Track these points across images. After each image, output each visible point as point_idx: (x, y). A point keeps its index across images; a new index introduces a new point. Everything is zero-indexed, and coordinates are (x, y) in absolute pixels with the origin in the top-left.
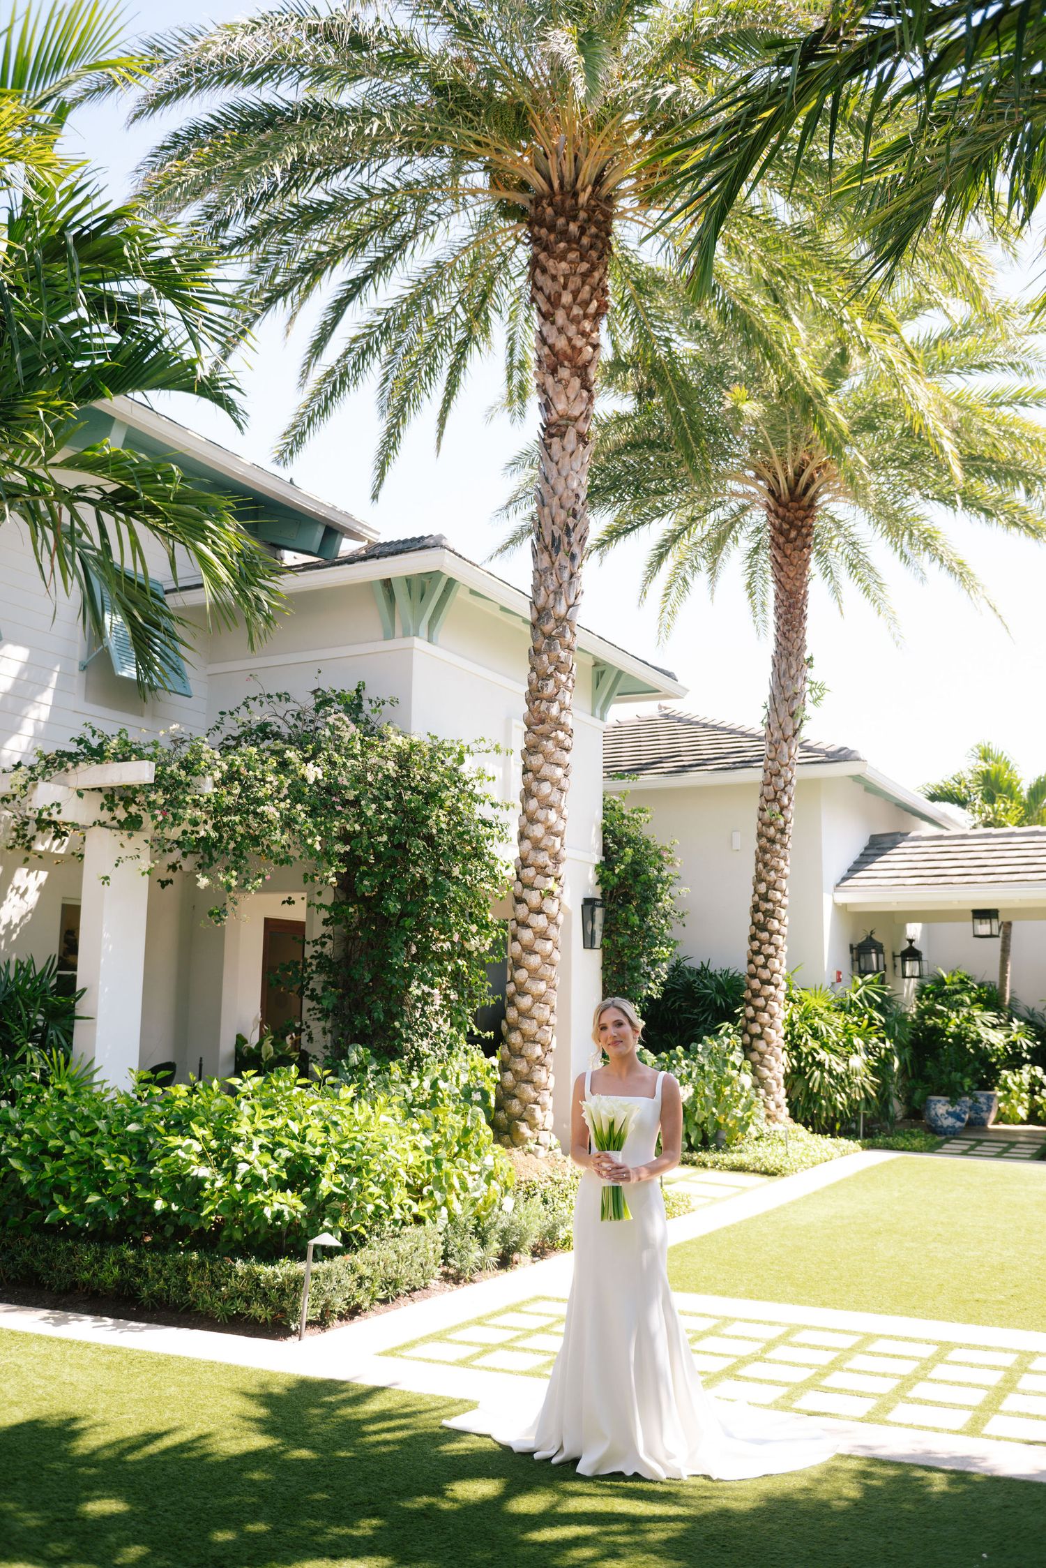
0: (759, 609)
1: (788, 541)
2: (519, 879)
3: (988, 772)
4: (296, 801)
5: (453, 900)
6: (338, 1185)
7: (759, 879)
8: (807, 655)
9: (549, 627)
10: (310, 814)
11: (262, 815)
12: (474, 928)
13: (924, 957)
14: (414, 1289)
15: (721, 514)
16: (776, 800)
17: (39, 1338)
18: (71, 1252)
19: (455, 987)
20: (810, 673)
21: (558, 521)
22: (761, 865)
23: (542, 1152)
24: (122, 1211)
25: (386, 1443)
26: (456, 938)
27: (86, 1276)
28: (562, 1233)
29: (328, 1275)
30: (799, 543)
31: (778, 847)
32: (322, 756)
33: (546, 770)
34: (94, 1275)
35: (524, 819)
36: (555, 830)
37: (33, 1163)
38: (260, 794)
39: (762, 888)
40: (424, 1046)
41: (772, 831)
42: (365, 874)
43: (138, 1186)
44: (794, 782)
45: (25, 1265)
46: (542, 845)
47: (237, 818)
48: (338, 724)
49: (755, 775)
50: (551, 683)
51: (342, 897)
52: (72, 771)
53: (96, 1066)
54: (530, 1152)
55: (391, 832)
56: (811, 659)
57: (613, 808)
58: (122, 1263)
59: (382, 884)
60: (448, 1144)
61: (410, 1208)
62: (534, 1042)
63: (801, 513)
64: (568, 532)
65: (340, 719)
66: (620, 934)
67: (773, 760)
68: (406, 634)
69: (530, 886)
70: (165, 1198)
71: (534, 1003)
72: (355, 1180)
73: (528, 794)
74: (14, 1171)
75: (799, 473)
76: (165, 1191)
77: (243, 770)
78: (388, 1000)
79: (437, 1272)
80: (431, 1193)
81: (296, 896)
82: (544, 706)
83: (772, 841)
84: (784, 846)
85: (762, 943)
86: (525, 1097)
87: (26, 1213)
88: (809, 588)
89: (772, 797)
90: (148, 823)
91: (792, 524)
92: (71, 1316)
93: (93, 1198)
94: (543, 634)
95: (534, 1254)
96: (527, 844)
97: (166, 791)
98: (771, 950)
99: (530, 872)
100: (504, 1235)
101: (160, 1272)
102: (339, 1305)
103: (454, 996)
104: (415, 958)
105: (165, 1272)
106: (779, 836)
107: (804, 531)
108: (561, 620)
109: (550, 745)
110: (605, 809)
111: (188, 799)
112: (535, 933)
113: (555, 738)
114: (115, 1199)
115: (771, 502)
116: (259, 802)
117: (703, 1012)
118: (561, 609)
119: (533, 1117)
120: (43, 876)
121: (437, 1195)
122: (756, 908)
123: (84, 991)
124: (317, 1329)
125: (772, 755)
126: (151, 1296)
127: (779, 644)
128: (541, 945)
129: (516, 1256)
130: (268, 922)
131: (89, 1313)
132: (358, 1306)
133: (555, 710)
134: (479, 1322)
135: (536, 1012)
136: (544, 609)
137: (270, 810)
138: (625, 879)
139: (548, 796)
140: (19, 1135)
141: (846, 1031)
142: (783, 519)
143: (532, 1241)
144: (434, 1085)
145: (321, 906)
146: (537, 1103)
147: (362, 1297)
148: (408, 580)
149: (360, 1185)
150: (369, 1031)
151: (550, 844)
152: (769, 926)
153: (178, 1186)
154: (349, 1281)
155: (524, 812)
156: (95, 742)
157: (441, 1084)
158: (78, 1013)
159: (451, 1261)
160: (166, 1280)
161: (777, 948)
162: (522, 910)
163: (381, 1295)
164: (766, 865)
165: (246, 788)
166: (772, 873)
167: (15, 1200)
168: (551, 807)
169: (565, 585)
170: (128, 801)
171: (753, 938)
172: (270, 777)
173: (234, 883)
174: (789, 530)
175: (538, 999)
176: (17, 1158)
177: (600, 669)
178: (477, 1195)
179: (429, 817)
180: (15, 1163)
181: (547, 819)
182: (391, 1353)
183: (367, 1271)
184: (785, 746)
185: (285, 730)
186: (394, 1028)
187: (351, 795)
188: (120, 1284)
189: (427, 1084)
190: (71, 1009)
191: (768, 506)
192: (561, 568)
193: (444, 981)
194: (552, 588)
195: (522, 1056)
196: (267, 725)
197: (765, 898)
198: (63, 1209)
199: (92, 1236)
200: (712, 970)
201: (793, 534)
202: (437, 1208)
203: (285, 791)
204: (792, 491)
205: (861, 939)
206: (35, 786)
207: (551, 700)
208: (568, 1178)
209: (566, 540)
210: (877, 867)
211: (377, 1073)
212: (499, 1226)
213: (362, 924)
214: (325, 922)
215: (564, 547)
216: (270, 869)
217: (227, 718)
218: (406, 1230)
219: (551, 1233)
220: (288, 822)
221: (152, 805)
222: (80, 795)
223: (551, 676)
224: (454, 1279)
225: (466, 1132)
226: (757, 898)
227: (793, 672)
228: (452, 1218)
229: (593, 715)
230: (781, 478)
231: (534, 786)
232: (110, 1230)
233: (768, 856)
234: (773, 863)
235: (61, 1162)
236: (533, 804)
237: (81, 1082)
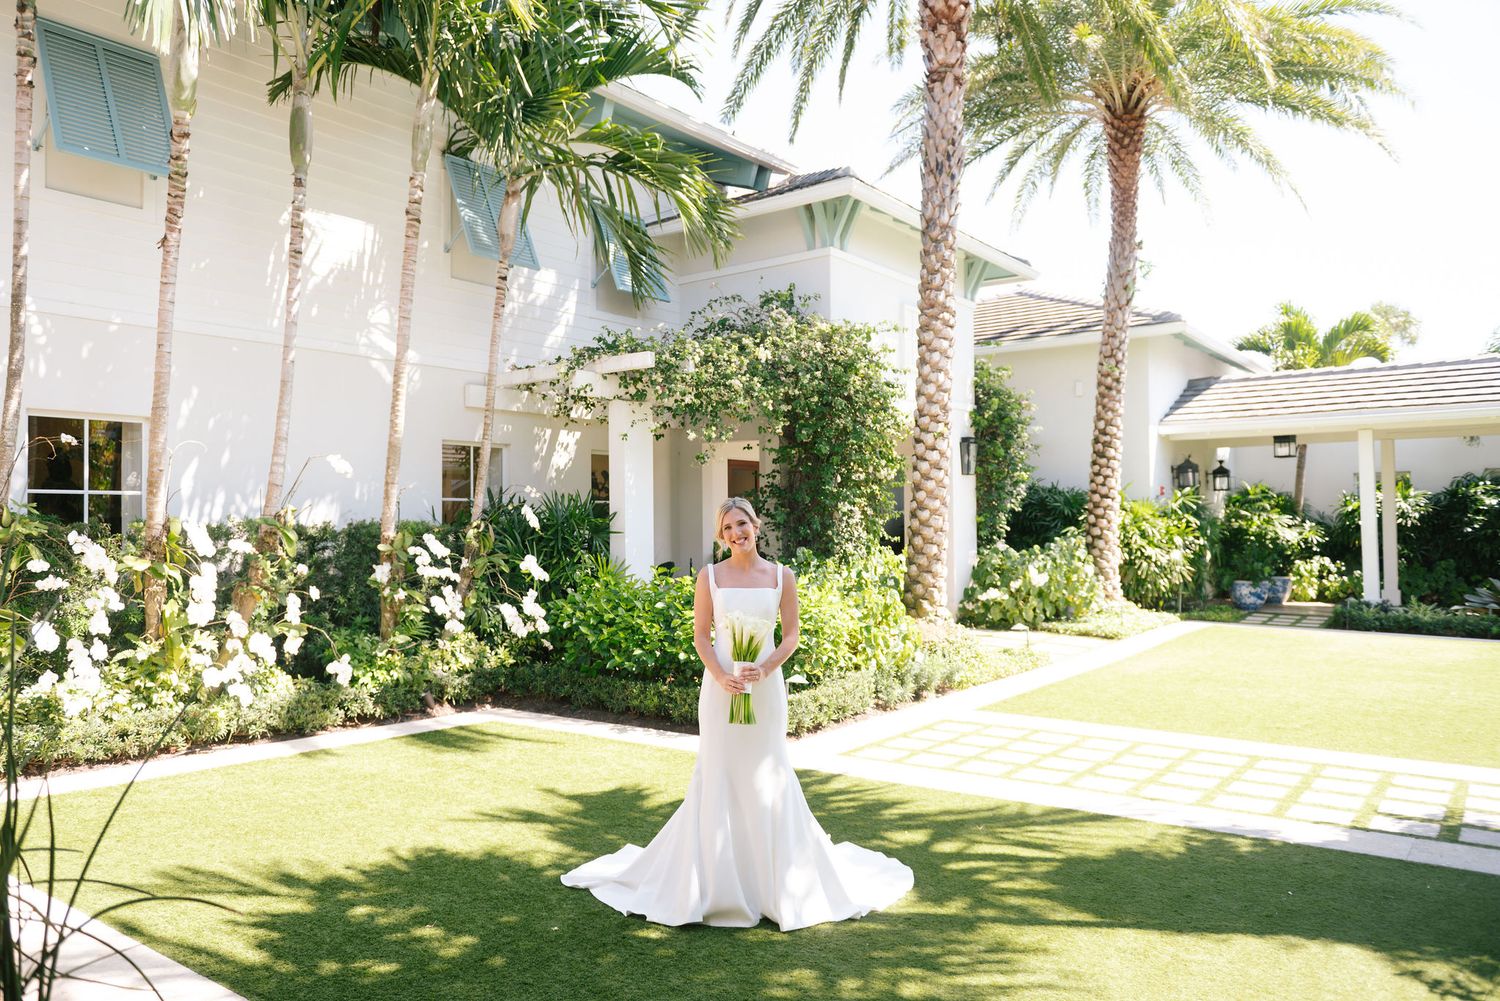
0: (1093, 204)
1: (1122, 147)
2: (917, 425)
3: (1290, 324)
4: (753, 375)
5: (868, 443)
6: (803, 643)
7: (1099, 418)
8: (1137, 240)
9: (936, 233)
10: (764, 383)
11: (730, 386)
12: (883, 462)
13: (1232, 474)
14: (856, 714)
15: (1065, 128)
16: (1112, 356)
17: (612, 741)
18: (624, 687)
19: (870, 506)
20: (1138, 253)
21: (941, 149)
22: (1100, 407)
23: (940, 622)
24: (656, 661)
26: (871, 470)
27: (636, 703)
28: (957, 678)
29: (799, 702)
30: (1131, 148)
31: (1114, 392)
32: (768, 341)
33: (936, 343)
34: (641, 702)
35: (920, 380)
36: (944, 387)
37: (596, 629)
38: (728, 372)
39: (1102, 425)
40: (849, 547)
41: (1109, 381)
42: (804, 426)
43: (666, 644)
44: (1127, 341)
45: (594, 696)
46: (934, 400)
47: (713, 389)
48: (780, 316)
49: (1095, 337)
50: (938, 276)
51: (786, 443)
52: (597, 361)
53: (626, 564)
54: (930, 621)
55: (821, 394)
56: (1141, 243)
57: (982, 369)
58: (660, 694)
59: (816, 432)
60: (874, 616)
61: (850, 659)
63: (1133, 123)
64: (949, 157)
65: (781, 313)
66: (989, 463)
67: (1110, 325)
68: (824, 245)
69: (925, 430)
70: (686, 652)
72: (815, 639)
73: (922, 362)
74: (582, 634)
75: (1131, 90)
76: (685, 646)
77: (715, 355)
78: (822, 515)
79: (872, 702)
80: (865, 649)
81: (753, 443)
82: (933, 295)
83: (1109, 388)
84: (1119, 392)
85: (1101, 467)
86: (926, 583)
87: (592, 663)
88: (1140, 185)
89: (1109, 354)
90: (651, 395)
91: (1125, 133)
92: (628, 728)
93: (638, 652)
94: (931, 239)
95: (937, 692)
96: (923, 399)
97: (662, 372)
98: (1108, 472)
99: (926, 420)
100: (917, 678)
101: (685, 700)
102: (808, 723)
103: (870, 511)
104: (841, 485)
105: (689, 701)
106: (1115, 384)
107: (1136, 138)
108: (946, 228)
109: (938, 324)
110: (976, 369)
111: (678, 377)
112: (930, 465)
113: (943, 319)
114: (651, 652)
115: (1108, 115)
116: (727, 377)
117: (1054, 520)
118: (945, 219)
119: (932, 596)
120: (578, 434)
121: (869, 650)
122: (1096, 441)
123: (615, 514)
124: (793, 738)
125: (1109, 321)
126: (680, 715)
127: (1115, 232)
128: (934, 473)
129: (925, 693)
130: (731, 463)
131: (640, 726)
132: (820, 724)
133: (941, 297)
134: (905, 735)
135: (932, 522)
136: (931, 219)
137: (736, 383)
138: (993, 421)
139: (938, 362)
140: (583, 611)
141: (1167, 532)
142: (1118, 129)
143: (936, 683)
144: (859, 575)
145: (772, 450)
146: (935, 587)
147: (822, 718)
148: (824, 204)
149: (818, 642)
150: (810, 538)
151: (940, 398)
152: (1107, 454)
154: (813, 707)
155: (920, 375)
156: (610, 340)
157: (864, 574)
158: (612, 529)
159: (880, 695)
161: (1113, 470)
162: (920, 448)
163: (834, 717)
164: (1104, 407)
165: (717, 367)
166: (1110, 413)
167: (584, 654)
168: (940, 371)
169: (947, 200)
170: (636, 381)
171: (1094, 463)
172: (734, 358)
173: (714, 435)
174: (1123, 138)
175: (934, 512)
176: (584, 625)
177: (971, 261)
178: (896, 650)
179: (848, 382)
180: (583, 629)
181: (937, 379)
182: (847, 754)
183: (825, 701)
184: (1119, 313)
185: (739, 323)
186: (828, 536)
187: (790, 368)
188: (659, 708)
189: (854, 574)
190: (607, 527)
191: (1105, 120)
192: (944, 186)
193: (863, 501)
194: (937, 202)
195: (923, 554)
196: (726, 320)
197: (1104, 432)
198: (618, 659)
199: (636, 677)
200: (1060, 488)
201: (1127, 141)
202: (868, 659)
203: (745, 368)
204: (1125, 105)
205: (1180, 461)
206: (574, 373)
207: (939, 289)
208: (959, 639)
209: (947, 163)
210: (1194, 405)
211: (818, 567)
212: (913, 673)
213: (800, 461)
214: (774, 461)
215: (946, 169)
216: (737, 426)
217: (697, 316)
218: (848, 673)
219: (949, 678)
220: (748, 391)
221: (653, 383)
222: (605, 378)
223: (938, 271)
224: (883, 707)
225: (887, 607)
226: (1097, 433)
227: (1126, 253)
228: (879, 667)
229: (966, 297)
230: (1117, 96)
231: (927, 356)
232: (649, 673)
233: (1106, 400)
234: (1110, 405)
235: (614, 629)
236: (927, 369)
237: (618, 575)
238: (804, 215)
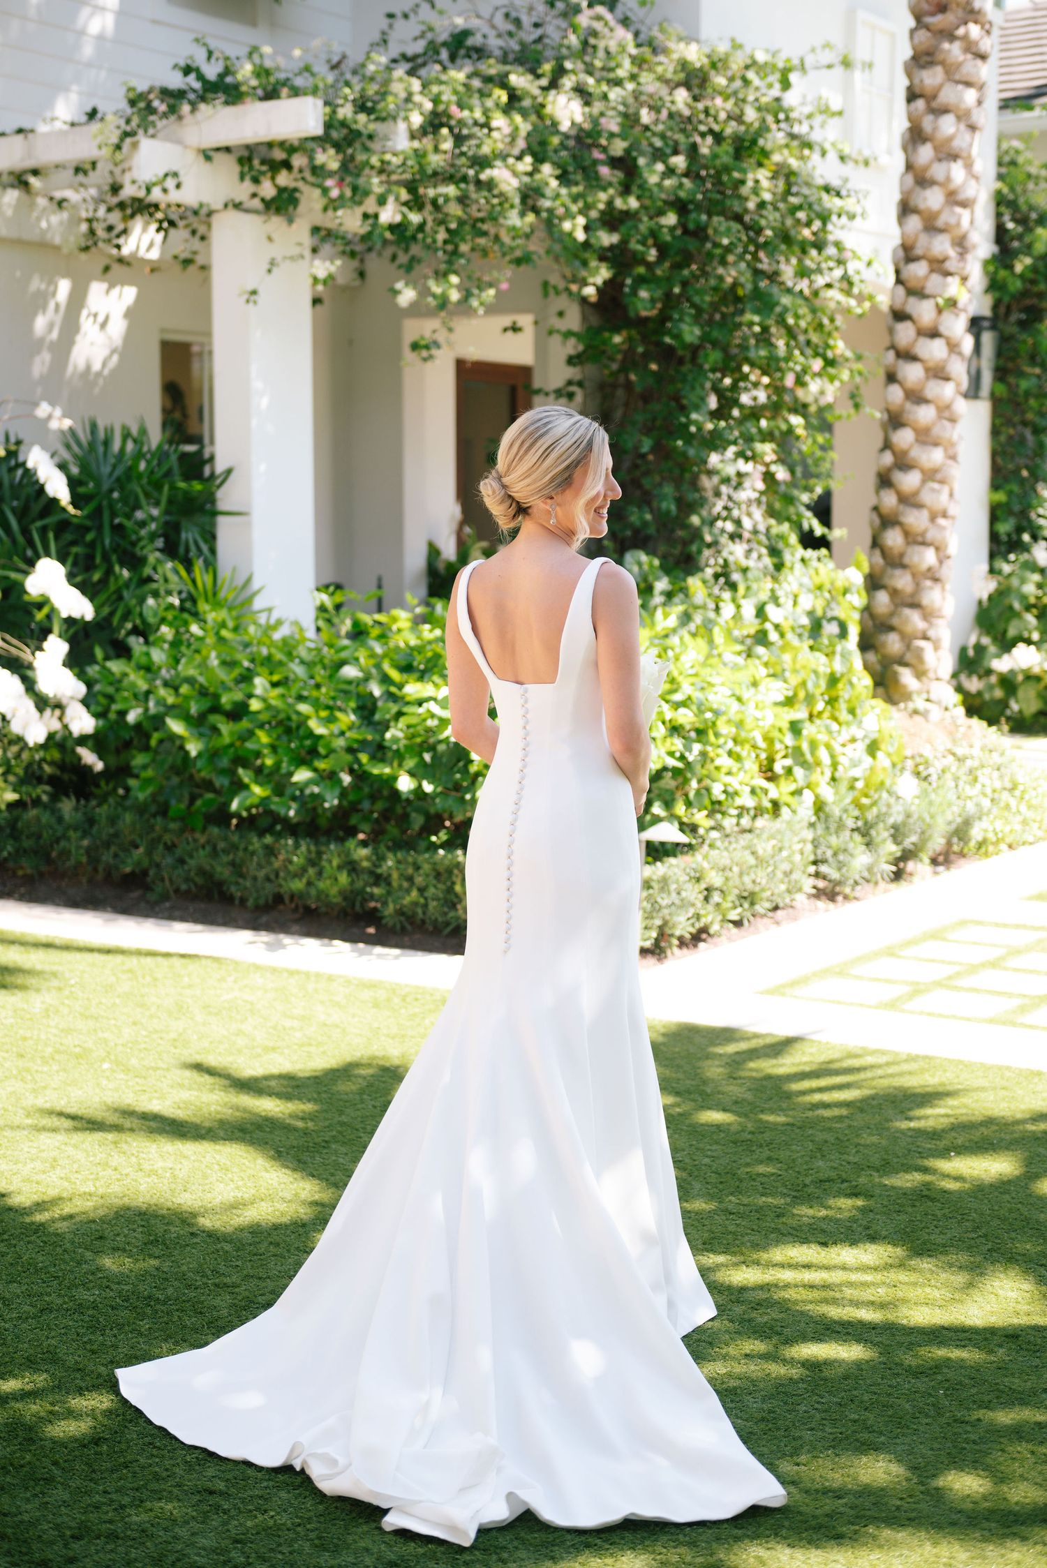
2: (899, 281)
4: (539, 159)
5: (781, 321)
6: (671, 754)
10: (563, 178)
11: (490, 185)
12: (817, 364)
14: (776, 908)
17: (257, 967)
18: (270, 852)
19: (781, 461)
23: (935, 712)
24: (344, 794)
25: (826, 1106)
26: (789, 381)
27: (298, 885)
28: (976, 833)
29: (664, 881)
32: (568, 82)
33: (948, 95)
34: (309, 884)
35: (910, 180)
36: (961, 197)
37: (198, 723)
38: (486, 150)
40: (736, 551)
42: (640, 281)
43: (364, 758)
45: (201, 872)
46: (940, 223)
47: (451, 190)
48: (598, 26)
51: (595, 320)
52: (188, 119)
53: (256, 584)
54: (916, 712)
55: (681, 207)
57: (1013, 163)
58: (352, 867)
59: (668, 295)
60: (810, 699)
61: (766, 792)
62: (924, 544)
65: (599, 18)
66: (1022, 374)
69: (917, 292)
70: (412, 774)
71: (924, 482)
72: (697, 747)
73: (916, 136)
74: (173, 737)
76: (410, 763)
77: (454, 109)
78: (678, 482)
79: (808, 884)
80: (789, 771)
81: (526, 320)
86: (909, 629)
87: (193, 799)
90: (311, 200)
92: (287, 940)
93: (302, 775)
95: (934, 862)
96: (914, 222)
97: (338, 146)
99: (919, 270)
100: (897, 833)
101: (410, 879)
102: (683, 926)
103: (781, 474)
104: (716, 415)
105: (419, 880)
109: (954, 50)
110: (1000, 164)
111: (374, 160)
112: (927, 370)
113: (965, 38)
114: (331, 776)
116: (482, 162)
119: (920, 659)
120: (129, 294)
121: (799, 772)
123: (229, 472)
124: (651, 961)
126: (400, 912)
128: (934, 389)
129: (910, 866)
130: (463, 367)
131: (308, 934)
132: (704, 930)
134: (890, 952)
135: (926, 497)
137: (506, 178)
138: (1033, 282)
139: (950, 139)
140: (173, 686)
143: (937, 843)
144: (761, 613)
145: (568, 334)
146: (926, 638)
147: (710, 917)
149: (703, 754)
150: (652, 530)
151: (952, 221)
153: (427, 757)
154: (693, 893)
155: (909, 167)
156: (211, 72)
157: (770, 609)
158: (222, 505)
159: (824, 869)
160: (422, 890)
162: (905, 333)
163: (734, 915)
165: (459, 139)
167: (175, 780)
168: (954, 157)
170: (275, 167)
172: (499, 121)
173: (455, 296)
175: (931, 475)
176: (176, 717)
178: (856, 772)
179: (743, 182)
180: (176, 726)
181: (948, 179)
182: (777, 991)
183: (715, 879)
185: (494, 43)
186: (688, 527)
187: (618, 148)
188: (351, 896)
189: (749, 610)
190: (213, 501)
193: (767, 450)
195: (904, 566)
196: (466, 33)
198: (257, 790)
199: (293, 829)
202: (798, 793)
203: (521, 144)
206: (135, 145)
208: (976, 752)
211: (669, 595)
212: (891, 821)
213: (630, 360)
214: (571, 361)
216: (505, 276)
217: (399, 23)
218: (760, 823)
219: (961, 832)
220: (530, 197)
221: (317, 171)
222: (208, 158)
224: (829, 893)
225: (833, 680)
228: (819, 807)
231: (927, 123)
232: (323, 822)
235: (245, 724)
236: (925, 153)
237: (241, 605)
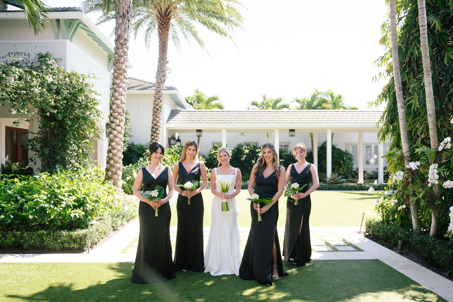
0: (148, 46)
1: (163, 27)
3: (198, 96)
6: (93, 206)
7: (154, 119)
8: (167, 60)
9: (122, 41)
10: (48, 91)
11: (33, 91)
13: (181, 141)
14: (108, 234)
15: (141, 17)
16: (159, 98)
20: (167, 65)
21: (125, 9)
22: (154, 116)
23: (120, 193)
30: (166, 28)
31: (159, 111)
33: (121, 84)
36: (123, 102)
38: (32, 84)
39: (155, 122)
41: (158, 107)
44: (163, 94)
46: (120, 106)
47: (24, 92)
48: (52, 64)
49: (153, 92)
50: (122, 58)
51: (44, 120)
55: (67, 100)
56: (168, 62)
58: (15, 236)
59: (64, 116)
62: (117, 163)
63: (167, 20)
64: (128, 13)
67: (158, 88)
68: (64, 38)
69: (115, 118)
71: (117, 152)
75: (167, 9)
82: (120, 65)
83: (158, 110)
84: (161, 111)
85: (155, 137)
88: (168, 42)
89: (158, 98)
91: (165, 23)
94: (120, 43)
98: (157, 138)
99: (116, 114)
103: (85, 150)
106: (159, 108)
107: (168, 25)
108: (126, 40)
109: (122, 77)
111: (8, 84)
112: (118, 132)
113: (124, 75)
115: (159, 16)
116: (31, 87)
117: (134, 155)
118: (125, 36)
122: (153, 127)
125: (158, 86)
126: (29, 245)
127: (160, 56)
128: (119, 135)
130: (7, 128)
133: (124, 66)
135: (118, 154)
136: (120, 35)
137: (36, 90)
139: (121, 92)
141: (171, 159)
142: (162, 21)
146: (118, 180)
148: (65, 21)
149: (98, 205)
150: (60, 160)
151: (122, 106)
152: (157, 132)
161: (158, 138)
162: (113, 125)
163: (102, 237)
164: (156, 116)
166: (158, 118)
168: (122, 95)
169: (127, 29)
171: (152, 135)
173: (26, 113)
174: (164, 24)
177: (110, 57)
179: (79, 96)
181: (121, 99)
184: (162, 84)
188: (14, 243)
191: (158, 16)
192: (126, 24)
194: (123, 29)
195: (114, 167)
196: (17, 62)
197: (156, 125)
200: (135, 144)
201: (165, 26)
203: (39, 84)
204: (165, 13)
205: (170, 137)
207: (123, 63)
209: (127, 15)
210: (175, 118)
214: (40, 127)
215: (126, 17)
220: (42, 95)
223: (122, 56)
226: (153, 125)
227: (164, 64)
230: (163, 9)
231: (117, 89)
233: (157, 114)
234: (158, 115)
238: (55, 23)
